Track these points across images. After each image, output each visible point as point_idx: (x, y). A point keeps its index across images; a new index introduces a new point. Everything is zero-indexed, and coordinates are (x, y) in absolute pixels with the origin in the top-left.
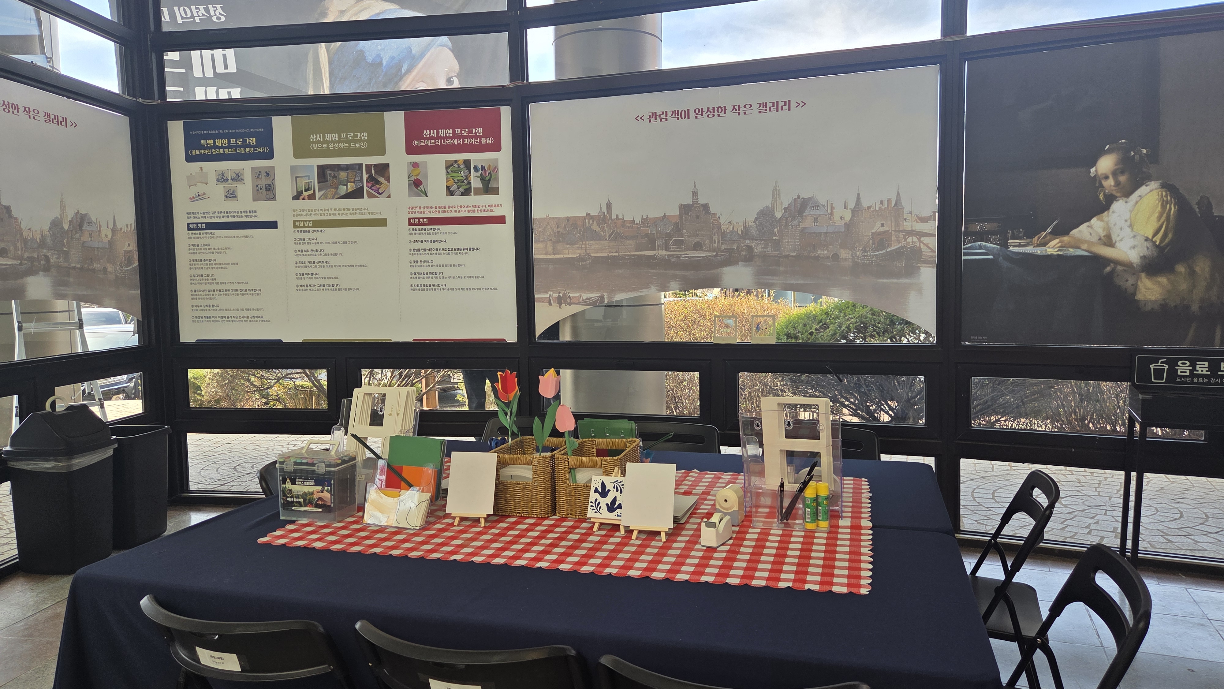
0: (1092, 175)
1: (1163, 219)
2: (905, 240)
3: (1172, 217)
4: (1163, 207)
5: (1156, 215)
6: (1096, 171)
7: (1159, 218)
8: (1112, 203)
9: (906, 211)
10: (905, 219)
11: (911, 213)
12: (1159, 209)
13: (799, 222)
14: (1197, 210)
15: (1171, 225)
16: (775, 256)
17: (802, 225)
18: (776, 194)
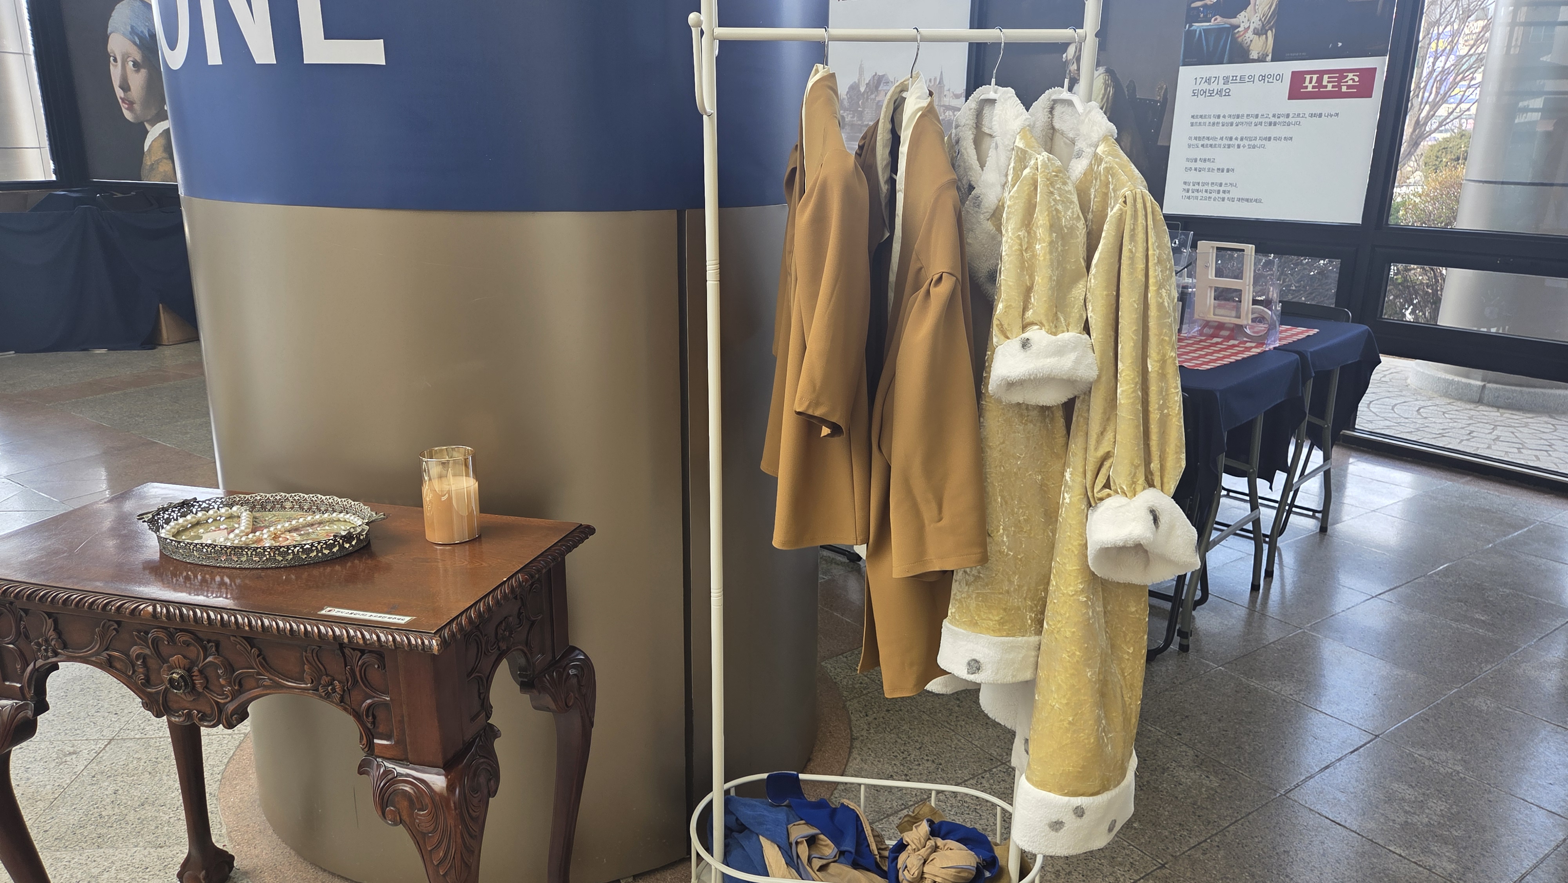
0: (1064, 60)
1: (1105, 100)
2: (945, 113)
3: (1110, 98)
4: (1106, 89)
5: (1101, 96)
6: (1066, 56)
7: (1102, 99)
8: (1074, 85)
9: (946, 88)
10: (945, 96)
11: (949, 90)
12: (1103, 91)
13: (876, 96)
14: (1126, 93)
15: (1109, 105)
16: (859, 125)
17: (877, 99)
18: (861, 71)
